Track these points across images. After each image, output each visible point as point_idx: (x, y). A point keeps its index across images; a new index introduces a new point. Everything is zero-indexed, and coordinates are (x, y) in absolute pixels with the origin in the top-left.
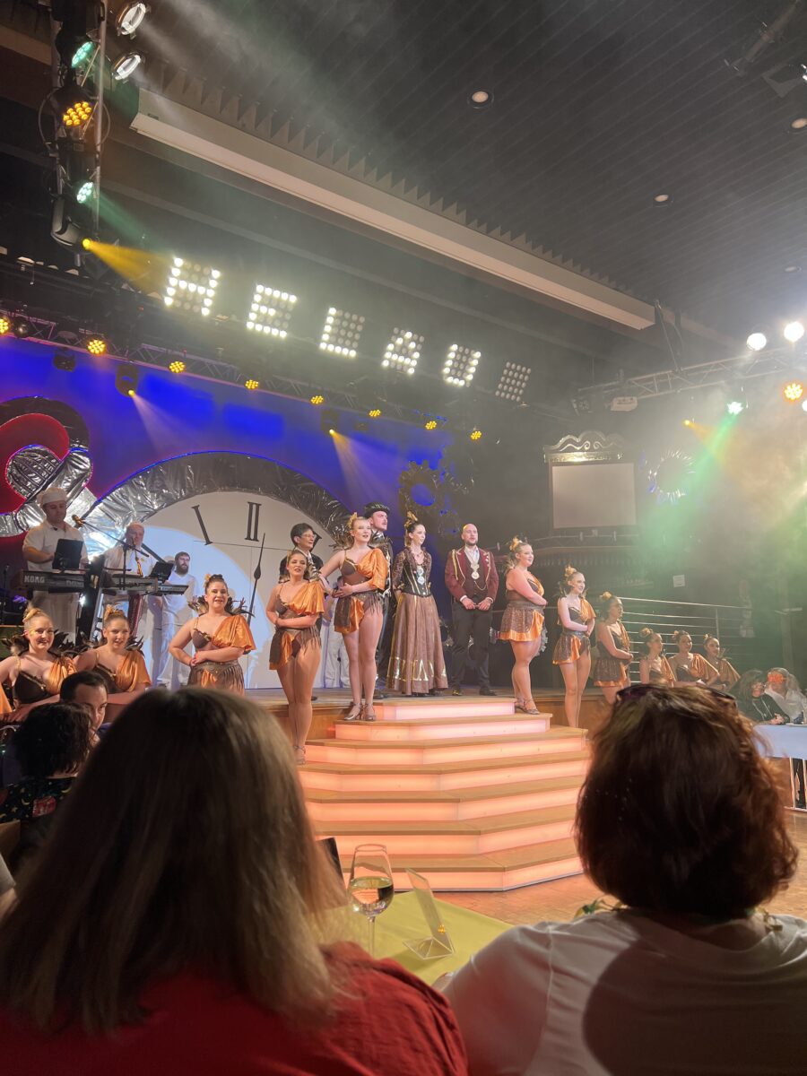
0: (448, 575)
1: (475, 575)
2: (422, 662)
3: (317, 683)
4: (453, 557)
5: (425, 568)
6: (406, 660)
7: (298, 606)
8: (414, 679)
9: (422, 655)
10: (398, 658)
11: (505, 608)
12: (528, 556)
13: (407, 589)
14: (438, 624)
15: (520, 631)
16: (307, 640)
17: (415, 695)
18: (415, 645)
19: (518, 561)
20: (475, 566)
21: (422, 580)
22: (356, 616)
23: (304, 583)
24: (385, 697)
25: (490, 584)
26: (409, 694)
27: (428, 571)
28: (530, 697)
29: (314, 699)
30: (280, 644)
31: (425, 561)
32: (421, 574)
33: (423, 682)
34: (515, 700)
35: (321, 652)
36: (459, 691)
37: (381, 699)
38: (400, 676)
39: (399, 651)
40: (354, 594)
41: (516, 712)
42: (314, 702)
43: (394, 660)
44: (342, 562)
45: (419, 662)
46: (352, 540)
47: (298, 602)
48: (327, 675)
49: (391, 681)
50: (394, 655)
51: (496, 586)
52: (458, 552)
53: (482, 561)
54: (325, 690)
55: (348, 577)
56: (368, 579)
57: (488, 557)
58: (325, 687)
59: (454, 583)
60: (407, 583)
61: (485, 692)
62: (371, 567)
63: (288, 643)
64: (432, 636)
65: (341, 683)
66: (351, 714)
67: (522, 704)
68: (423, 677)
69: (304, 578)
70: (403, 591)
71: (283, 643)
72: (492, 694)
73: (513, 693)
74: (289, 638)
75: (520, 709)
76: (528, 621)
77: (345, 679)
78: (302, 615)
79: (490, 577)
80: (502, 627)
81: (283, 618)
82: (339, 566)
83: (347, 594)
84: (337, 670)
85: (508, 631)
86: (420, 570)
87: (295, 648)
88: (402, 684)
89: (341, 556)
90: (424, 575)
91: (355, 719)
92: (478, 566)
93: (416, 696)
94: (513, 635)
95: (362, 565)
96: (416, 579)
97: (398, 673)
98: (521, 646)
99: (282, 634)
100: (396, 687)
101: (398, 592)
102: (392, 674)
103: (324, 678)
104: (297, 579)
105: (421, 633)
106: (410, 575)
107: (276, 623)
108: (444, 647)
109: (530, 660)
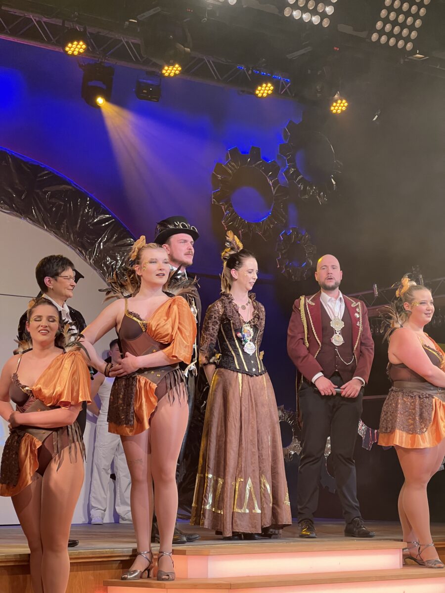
0: (293, 337)
1: (338, 340)
2: (250, 481)
3: (78, 517)
4: (302, 308)
5: (255, 328)
6: (224, 478)
7: (47, 392)
8: (237, 510)
9: (250, 470)
10: (210, 476)
11: (387, 393)
12: (424, 307)
13: (225, 363)
14: (276, 419)
15: (412, 431)
16: (63, 447)
17: (238, 536)
18: (239, 455)
19: (408, 315)
20: (337, 324)
21: (250, 348)
22: (144, 407)
23: (56, 353)
24: (190, 540)
25: (361, 354)
26: (229, 534)
27: (260, 333)
28: (429, 539)
29: (73, 544)
30: (18, 453)
31: (257, 316)
32: (248, 339)
33: (252, 515)
34: (403, 545)
35: (85, 466)
36: (310, 529)
37: (183, 542)
38: (213, 505)
39: (212, 463)
40: (141, 371)
41: (405, 564)
42: (74, 550)
43: (203, 479)
44: (121, 317)
45: (245, 483)
46: (136, 282)
47: (46, 385)
48: (93, 504)
49: (199, 513)
50: (204, 471)
51: (370, 356)
52: (309, 301)
53: (348, 316)
54: (91, 528)
55: (131, 343)
56: (163, 346)
57: (359, 307)
58: (90, 523)
59: (303, 352)
60: (225, 353)
61: (353, 532)
62: (168, 327)
63: (32, 451)
64: (267, 440)
65: (116, 516)
66: (133, 568)
67: (415, 552)
68: (251, 507)
69: (57, 345)
70: (218, 366)
71: (23, 453)
72: (366, 535)
73: (401, 533)
74: (32, 444)
75: (412, 560)
76: (425, 415)
77: (124, 510)
78: (53, 407)
79: (361, 344)
80: (382, 424)
81: (23, 411)
82: (116, 325)
83: (130, 371)
84: (109, 495)
85: (392, 431)
86: (248, 331)
87: (44, 461)
88: (217, 518)
89: (118, 308)
90: (253, 340)
91: (141, 576)
92: (342, 325)
93: (240, 539)
94: (400, 438)
95: (153, 324)
96: (242, 346)
97: (210, 501)
98: (413, 456)
99: (20, 438)
100: (207, 522)
101: (211, 369)
102: (201, 501)
103: (89, 508)
104: (44, 345)
105: (249, 434)
106: (231, 339)
107: (12, 420)
108: (286, 456)
109: (428, 478)
